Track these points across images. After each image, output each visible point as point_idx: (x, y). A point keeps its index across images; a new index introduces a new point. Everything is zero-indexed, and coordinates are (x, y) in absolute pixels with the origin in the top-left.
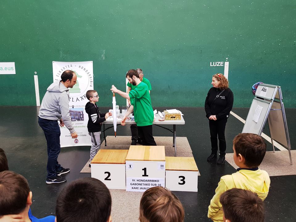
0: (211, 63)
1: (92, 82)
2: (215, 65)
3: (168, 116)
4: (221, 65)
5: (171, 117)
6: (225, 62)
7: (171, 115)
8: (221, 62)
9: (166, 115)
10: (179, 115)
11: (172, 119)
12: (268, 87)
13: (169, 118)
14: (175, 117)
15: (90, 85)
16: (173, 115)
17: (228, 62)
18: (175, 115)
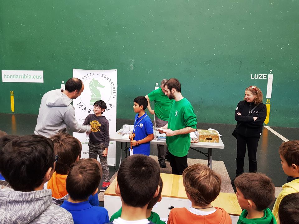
0: (252, 75)
1: (115, 93)
2: (256, 77)
3: (202, 136)
4: (264, 78)
5: (207, 139)
6: (269, 75)
7: (206, 136)
8: (264, 75)
9: (200, 136)
10: (217, 137)
11: (207, 141)
13: (204, 140)
14: (211, 139)
15: (112, 96)
16: (210, 136)
17: (272, 75)
18: (212, 136)
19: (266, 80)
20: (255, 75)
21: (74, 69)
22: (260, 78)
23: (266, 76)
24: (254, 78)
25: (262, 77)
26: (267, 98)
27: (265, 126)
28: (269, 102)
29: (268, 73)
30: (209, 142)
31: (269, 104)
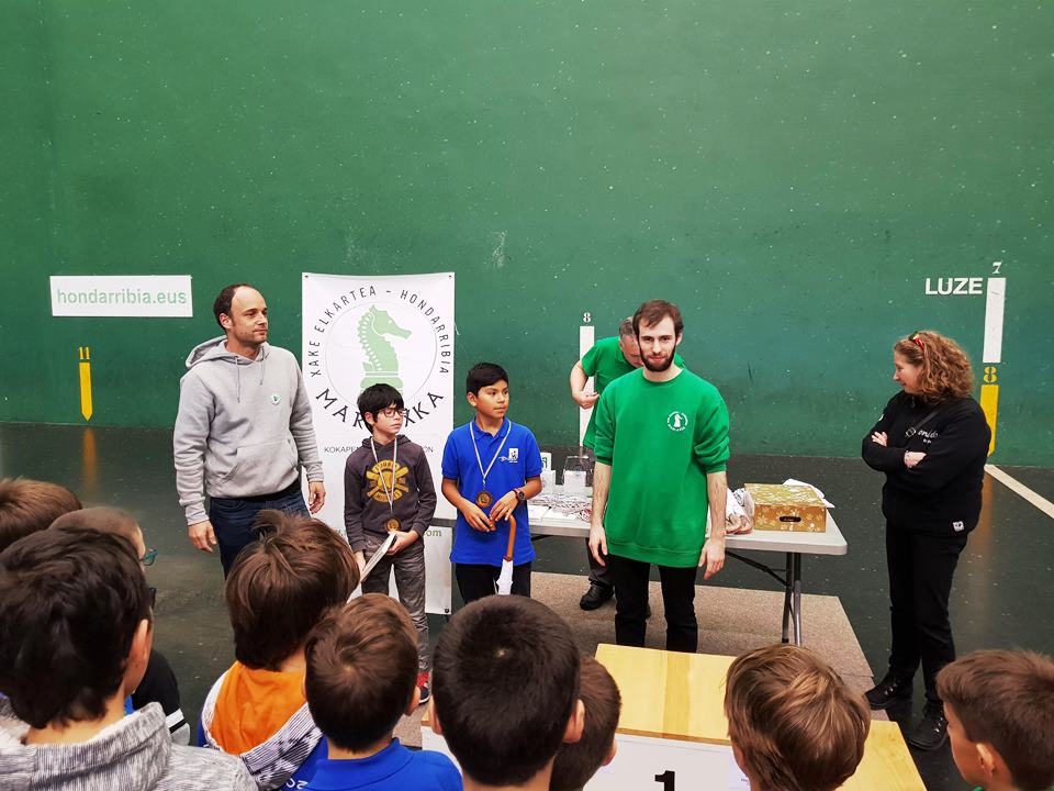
0: (928, 280)
1: (447, 354)
2: (945, 288)
3: (765, 510)
4: (971, 291)
5: (782, 519)
6: (991, 281)
7: (780, 508)
8: (972, 280)
9: (759, 509)
10: (818, 511)
11: (784, 525)
13: (773, 523)
14: (797, 520)
15: (439, 366)
16: (793, 508)
17: (1004, 279)
18: (800, 509)
19: (983, 298)
20: (941, 280)
21: (304, 274)
22: (957, 292)
23: (980, 285)
24: (936, 293)
25: (966, 287)
26: (984, 361)
28: (994, 378)
29: (987, 273)
30: (791, 528)
31: (994, 383)
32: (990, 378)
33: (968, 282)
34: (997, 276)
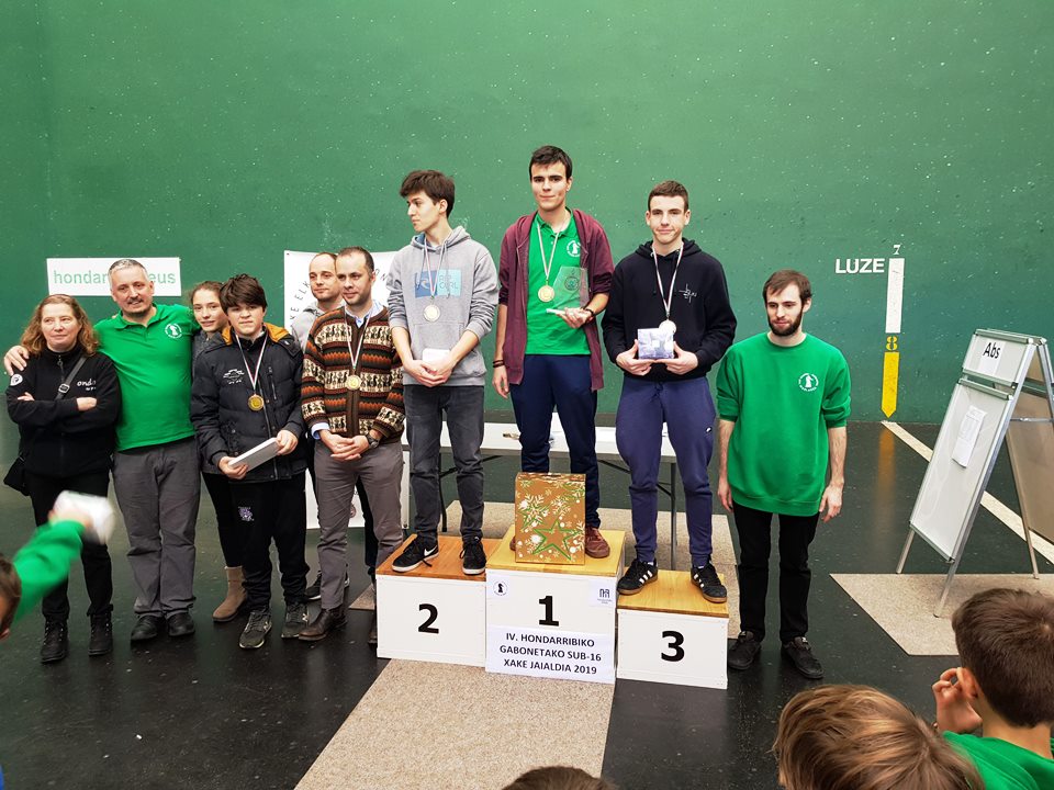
0: (838, 261)
2: (853, 268)
4: (875, 271)
6: (892, 261)
8: (876, 260)
12: (1004, 343)
17: (902, 260)
19: (885, 276)
20: (849, 261)
21: (286, 252)
22: (862, 271)
23: (882, 265)
24: (844, 272)
25: (870, 267)
26: (887, 331)
27: (885, 423)
28: (895, 346)
29: (888, 255)
31: (896, 351)
32: (892, 346)
33: (872, 263)
34: (896, 257)
